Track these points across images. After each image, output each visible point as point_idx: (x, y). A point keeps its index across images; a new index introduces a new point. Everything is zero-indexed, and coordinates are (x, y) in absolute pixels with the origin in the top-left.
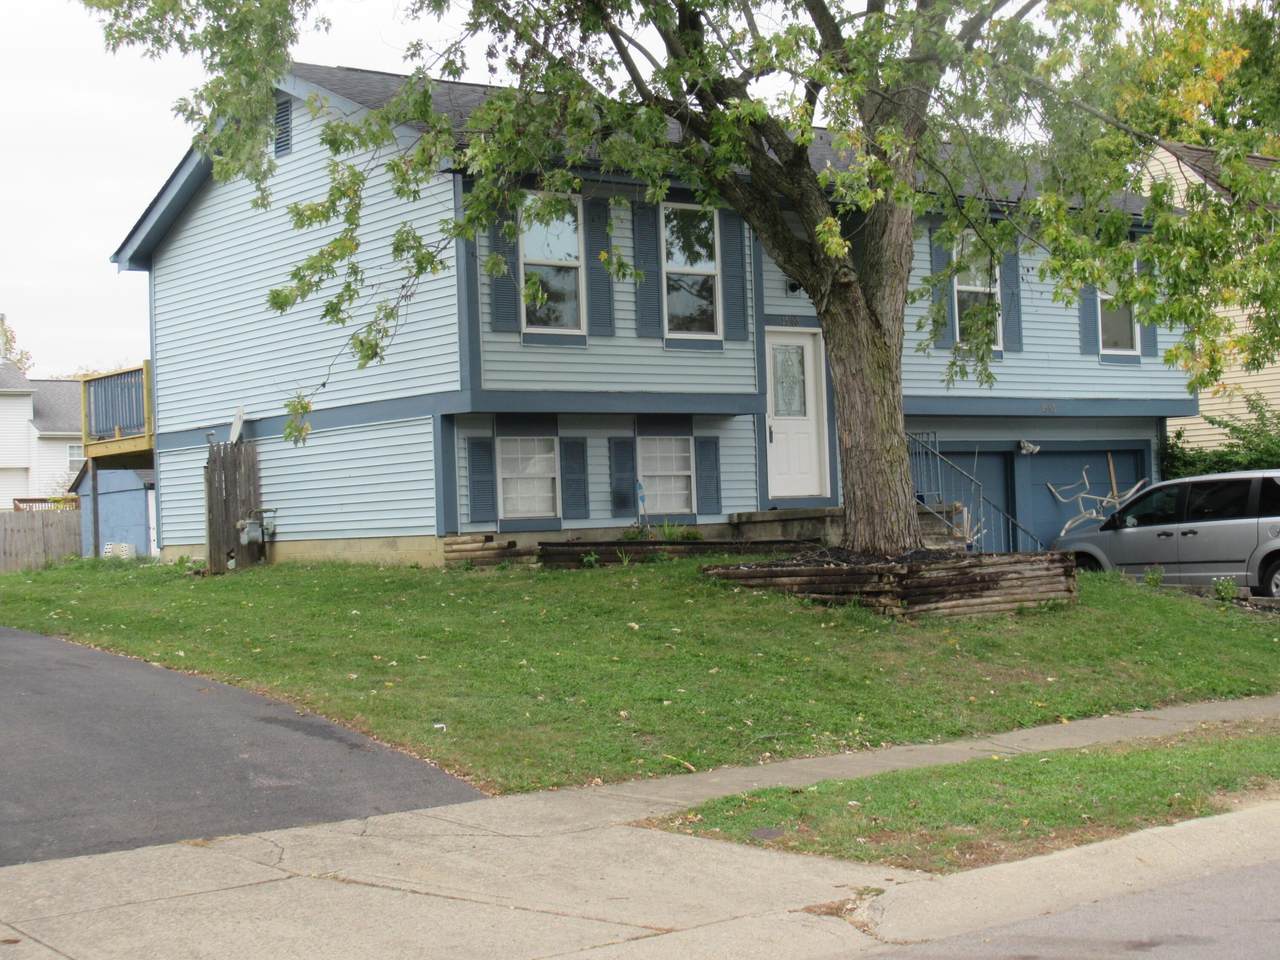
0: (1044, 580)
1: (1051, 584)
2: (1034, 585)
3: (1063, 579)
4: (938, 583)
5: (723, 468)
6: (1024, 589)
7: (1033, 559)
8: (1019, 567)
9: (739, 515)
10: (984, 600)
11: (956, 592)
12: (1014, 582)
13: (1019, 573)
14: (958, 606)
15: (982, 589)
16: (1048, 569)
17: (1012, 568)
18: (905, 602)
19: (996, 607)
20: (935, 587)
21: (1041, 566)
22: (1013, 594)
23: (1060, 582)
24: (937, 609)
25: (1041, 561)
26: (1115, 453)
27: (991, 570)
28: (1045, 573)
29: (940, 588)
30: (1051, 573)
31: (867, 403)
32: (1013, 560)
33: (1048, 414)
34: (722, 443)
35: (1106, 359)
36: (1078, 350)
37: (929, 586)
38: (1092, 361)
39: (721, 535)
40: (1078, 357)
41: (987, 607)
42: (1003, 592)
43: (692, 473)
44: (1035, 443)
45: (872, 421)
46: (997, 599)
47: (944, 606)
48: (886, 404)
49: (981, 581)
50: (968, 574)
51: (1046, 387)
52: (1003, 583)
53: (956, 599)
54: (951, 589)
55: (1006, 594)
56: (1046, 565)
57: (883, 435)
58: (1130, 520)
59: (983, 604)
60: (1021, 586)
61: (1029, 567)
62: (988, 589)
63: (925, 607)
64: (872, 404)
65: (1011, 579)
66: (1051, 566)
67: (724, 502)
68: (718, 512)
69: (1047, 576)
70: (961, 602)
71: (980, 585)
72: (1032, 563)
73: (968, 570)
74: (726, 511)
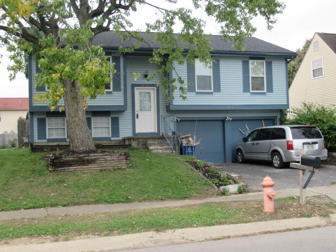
0: (115, 161)
1: (119, 162)
2: (112, 162)
3: (124, 160)
4: (69, 161)
5: (120, 125)
6: (107, 163)
7: (112, 154)
8: (105, 157)
9: (124, 137)
10: (89, 166)
11: (77, 164)
12: (102, 161)
13: (105, 158)
14: (78, 168)
15: (88, 163)
16: (118, 157)
17: (102, 157)
18: (54, 167)
19: (95, 169)
20: (67, 162)
21: (116, 156)
22: (102, 165)
23: (124, 161)
24: (68, 169)
25: (116, 155)
26: (264, 120)
27: (93, 158)
28: (116, 159)
29: (69, 163)
30: (120, 158)
31: (69, 108)
32: (103, 155)
33: (230, 109)
34: (120, 118)
35: (252, 93)
36: (242, 91)
37: (64, 162)
38: (248, 94)
39: (120, 143)
40: (243, 93)
41: (90, 169)
42: (98, 164)
43: (110, 126)
44: (230, 117)
45: (70, 114)
46: (95, 166)
47: (72, 168)
48: (73, 109)
49: (87, 161)
50: (82, 159)
51: (230, 102)
52: (97, 162)
53: (77, 166)
54: (74, 163)
55: (99, 165)
56: (117, 156)
57: (72, 117)
58: (250, 139)
59: (89, 168)
60: (106, 162)
61: (110, 157)
62: (91, 163)
63: (63, 168)
64: (70, 109)
65: (101, 160)
66: (120, 156)
67: (120, 134)
68: (119, 137)
69: (118, 159)
70: (79, 167)
71: (87, 162)
72: (111, 156)
73: (83, 158)
74: (120, 136)
